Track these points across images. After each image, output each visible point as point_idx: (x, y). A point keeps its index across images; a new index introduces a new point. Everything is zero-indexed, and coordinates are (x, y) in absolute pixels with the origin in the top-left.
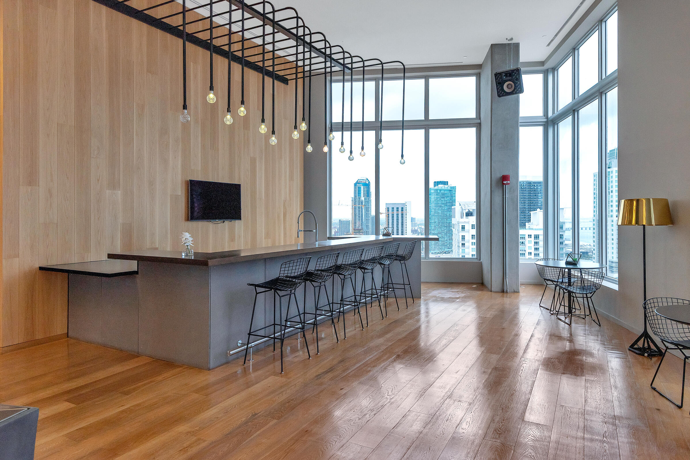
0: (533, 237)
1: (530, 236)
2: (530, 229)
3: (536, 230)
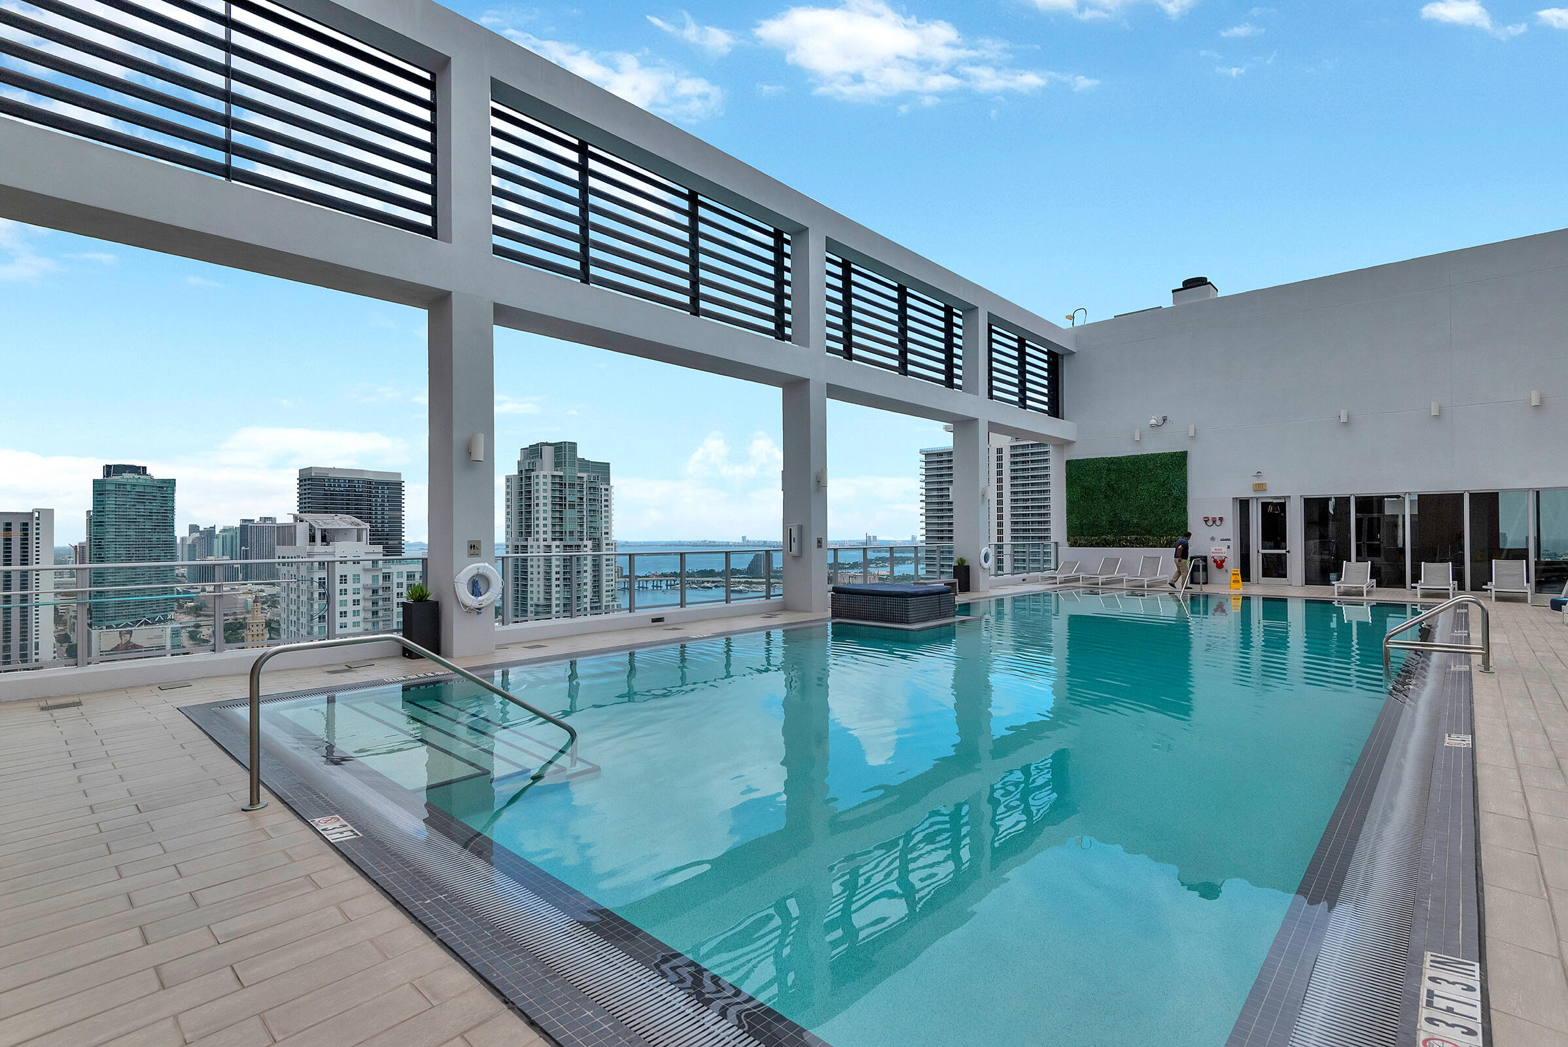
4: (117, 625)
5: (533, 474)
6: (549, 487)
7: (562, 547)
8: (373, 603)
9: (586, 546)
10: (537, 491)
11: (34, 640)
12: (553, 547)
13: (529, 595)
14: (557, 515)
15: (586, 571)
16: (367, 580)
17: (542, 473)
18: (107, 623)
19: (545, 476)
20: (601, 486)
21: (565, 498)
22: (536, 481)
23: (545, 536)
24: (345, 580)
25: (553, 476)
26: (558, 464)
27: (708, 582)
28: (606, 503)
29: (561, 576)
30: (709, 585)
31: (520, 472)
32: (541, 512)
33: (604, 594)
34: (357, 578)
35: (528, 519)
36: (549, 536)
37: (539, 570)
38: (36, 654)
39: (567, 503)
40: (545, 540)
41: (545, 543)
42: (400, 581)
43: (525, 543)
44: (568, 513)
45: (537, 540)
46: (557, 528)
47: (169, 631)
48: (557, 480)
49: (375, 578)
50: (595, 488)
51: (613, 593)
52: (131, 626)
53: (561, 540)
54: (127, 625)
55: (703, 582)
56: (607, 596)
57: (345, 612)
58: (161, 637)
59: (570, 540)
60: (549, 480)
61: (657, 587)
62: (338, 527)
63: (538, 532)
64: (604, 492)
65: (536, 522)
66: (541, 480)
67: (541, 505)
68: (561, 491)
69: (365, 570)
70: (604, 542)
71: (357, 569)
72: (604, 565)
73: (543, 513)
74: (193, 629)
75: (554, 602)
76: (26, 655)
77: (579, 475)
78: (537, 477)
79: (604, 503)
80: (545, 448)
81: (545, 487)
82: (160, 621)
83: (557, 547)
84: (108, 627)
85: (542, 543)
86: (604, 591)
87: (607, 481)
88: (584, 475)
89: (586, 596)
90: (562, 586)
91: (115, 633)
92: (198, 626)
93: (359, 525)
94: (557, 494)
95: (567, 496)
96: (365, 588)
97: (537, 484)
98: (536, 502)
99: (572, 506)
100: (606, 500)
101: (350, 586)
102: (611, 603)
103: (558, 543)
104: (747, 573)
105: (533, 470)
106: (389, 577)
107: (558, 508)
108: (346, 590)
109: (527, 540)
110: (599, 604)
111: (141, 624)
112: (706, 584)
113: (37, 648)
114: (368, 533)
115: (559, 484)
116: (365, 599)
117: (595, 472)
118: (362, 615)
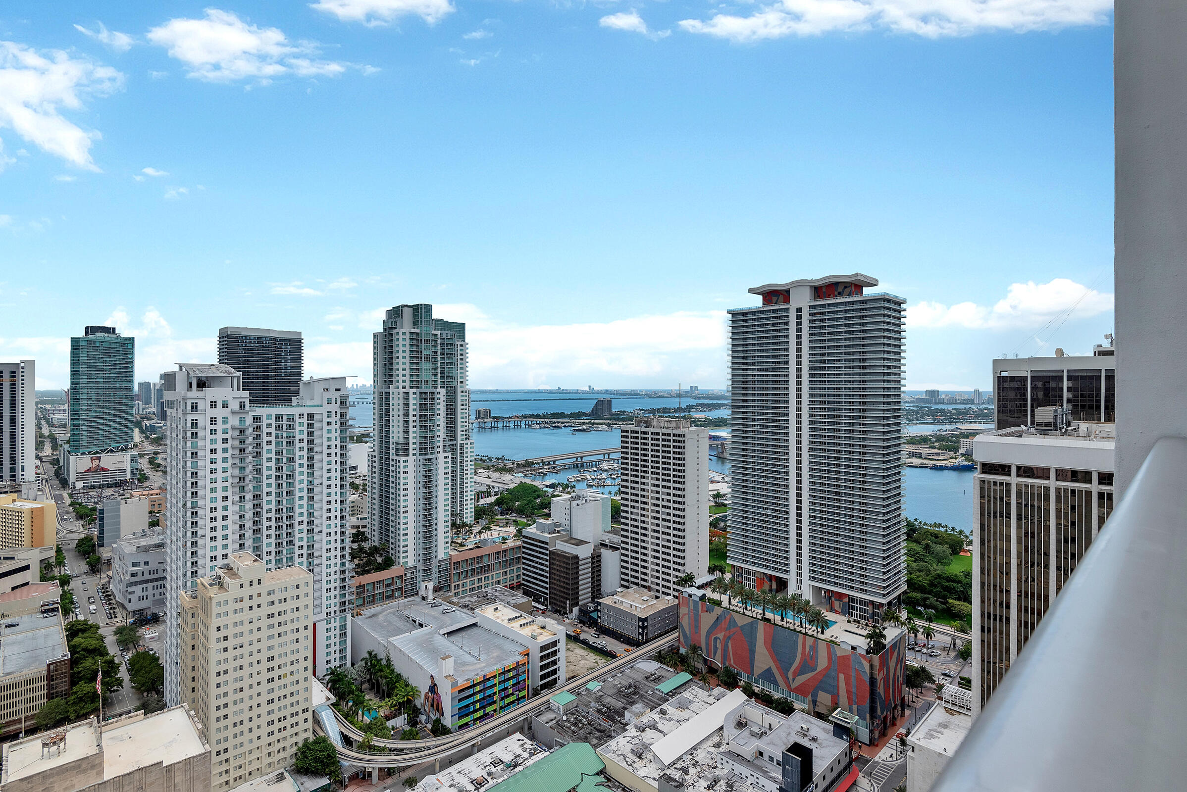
0: (305, 416)
1: (301, 415)
2: (299, 405)
3: (310, 406)
4: (89, 453)
5: (395, 331)
6: (408, 342)
7: (418, 393)
8: (241, 442)
9: (439, 393)
10: (398, 345)
11: (21, 464)
12: (411, 394)
13: (391, 435)
14: (415, 366)
15: (439, 415)
16: (234, 421)
17: (401, 331)
18: (82, 451)
19: (404, 334)
20: (457, 343)
21: (421, 352)
22: (397, 337)
23: (404, 384)
24: (215, 421)
25: (411, 333)
26: (415, 323)
27: (558, 422)
28: (461, 357)
29: (417, 418)
30: (559, 425)
31: (385, 329)
32: (401, 363)
33: (459, 433)
34: (225, 420)
35: (391, 370)
36: (408, 384)
37: (399, 413)
38: (23, 475)
39: (423, 356)
40: (404, 387)
41: (404, 390)
42: (269, 422)
43: (387, 390)
44: (424, 365)
45: (398, 387)
46: (415, 378)
47: (129, 458)
48: (415, 337)
49: (242, 420)
50: (451, 344)
51: (467, 432)
52: (100, 453)
53: (418, 387)
54: (97, 452)
55: (555, 423)
56: (461, 435)
57: (215, 450)
58: (122, 462)
59: (426, 387)
60: (408, 336)
61: (518, 426)
62: (215, 375)
63: (398, 381)
64: (459, 348)
65: (397, 372)
66: (401, 336)
67: (401, 357)
68: (418, 346)
69: (233, 413)
70: (459, 390)
71: (226, 412)
72: (459, 409)
73: (403, 364)
74: (152, 455)
75: (411, 441)
76: (14, 476)
77: (434, 332)
78: (398, 333)
79: (459, 357)
80: (405, 309)
81: (404, 343)
82: (122, 450)
83: (414, 393)
84: (82, 454)
85: (402, 390)
86: (459, 431)
87: (463, 338)
88: (438, 332)
89: (439, 436)
90: (418, 427)
91: (87, 459)
92: (156, 453)
93: (231, 373)
94: (415, 349)
95: (423, 350)
96: (233, 429)
97: (398, 340)
98: (397, 355)
99: (427, 359)
100: (461, 355)
101: (219, 426)
102: (465, 442)
103: (415, 390)
104: (590, 416)
105: (395, 328)
106: (260, 419)
107: (415, 360)
108: (215, 430)
109: (389, 387)
110: (455, 442)
111: (108, 452)
112: (557, 425)
113: (23, 471)
114: (241, 380)
115: (416, 340)
116: (233, 438)
117: (452, 331)
118: (230, 452)
